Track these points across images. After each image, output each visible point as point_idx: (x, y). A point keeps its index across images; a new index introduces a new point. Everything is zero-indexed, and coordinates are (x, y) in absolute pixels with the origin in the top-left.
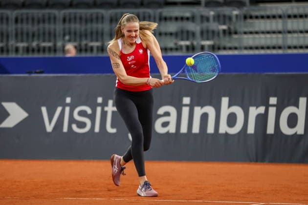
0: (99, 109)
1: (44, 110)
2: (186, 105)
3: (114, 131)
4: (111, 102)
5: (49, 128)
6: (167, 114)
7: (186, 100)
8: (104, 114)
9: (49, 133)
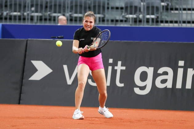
0: (110, 68)
1: (65, 67)
2: (181, 67)
3: (122, 85)
4: (120, 63)
5: (69, 82)
6: (166, 73)
7: (181, 63)
8: (114, 72)
9: (70, 85)
